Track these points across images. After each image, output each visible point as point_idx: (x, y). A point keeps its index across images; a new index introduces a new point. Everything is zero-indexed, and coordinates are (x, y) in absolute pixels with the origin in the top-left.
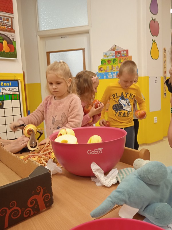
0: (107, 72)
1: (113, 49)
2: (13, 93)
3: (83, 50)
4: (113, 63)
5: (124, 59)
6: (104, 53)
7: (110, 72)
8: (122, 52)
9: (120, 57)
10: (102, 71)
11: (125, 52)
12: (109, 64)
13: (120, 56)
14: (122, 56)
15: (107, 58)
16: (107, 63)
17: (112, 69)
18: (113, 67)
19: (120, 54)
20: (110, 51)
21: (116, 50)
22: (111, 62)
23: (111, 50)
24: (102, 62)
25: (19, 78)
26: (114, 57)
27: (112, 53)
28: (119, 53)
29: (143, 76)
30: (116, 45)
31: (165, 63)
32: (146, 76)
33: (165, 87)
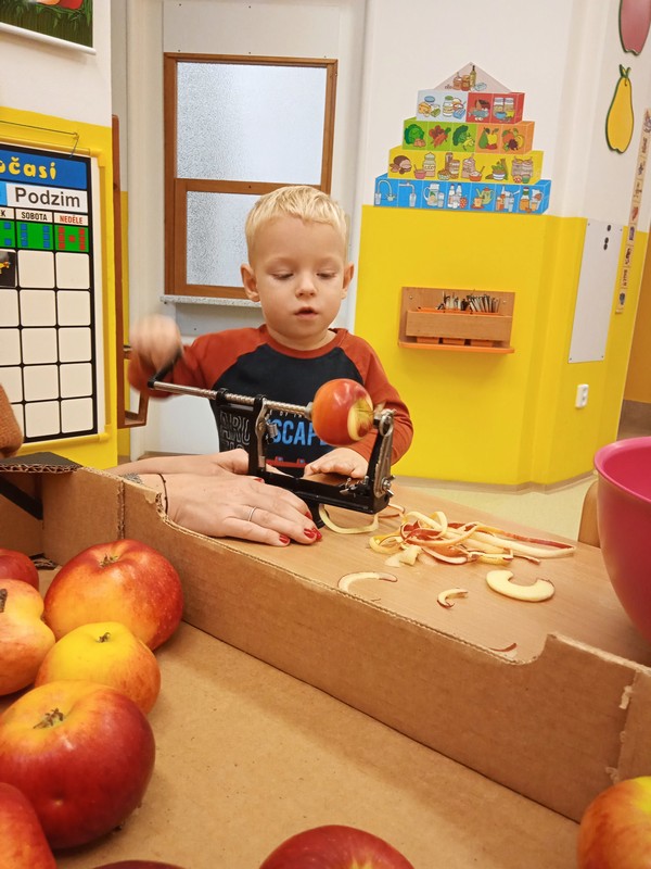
0: (426, 179)
1: (463, 81)
2: (61, 218)
3: (331, 66)
4: (456, 143)
5: (501, 132)
6: (420, 92)
7: (436, 179)
8: (498, 103)
9: (486, 120)
10: (402, 171)
11: (510, 103)
12: (438, 147)
13: (486, 115)
14: (495, 120)
15: (431, 119)
16: (428, 138)
17: (446, 171)
18: (450, 159)
19: (489, 108)
20: (448, 87)
21: (472, 90)
22: (446, 136)
23: (452, 84)
24: (407, 132)
25: (93, 149)
26: (460, 117)
27: (455, 100)
28: (484, 101)
29: (564, 213)
30: (475, 64)
31: (640, 173)
32: (576, 219)
33: (626, 271)
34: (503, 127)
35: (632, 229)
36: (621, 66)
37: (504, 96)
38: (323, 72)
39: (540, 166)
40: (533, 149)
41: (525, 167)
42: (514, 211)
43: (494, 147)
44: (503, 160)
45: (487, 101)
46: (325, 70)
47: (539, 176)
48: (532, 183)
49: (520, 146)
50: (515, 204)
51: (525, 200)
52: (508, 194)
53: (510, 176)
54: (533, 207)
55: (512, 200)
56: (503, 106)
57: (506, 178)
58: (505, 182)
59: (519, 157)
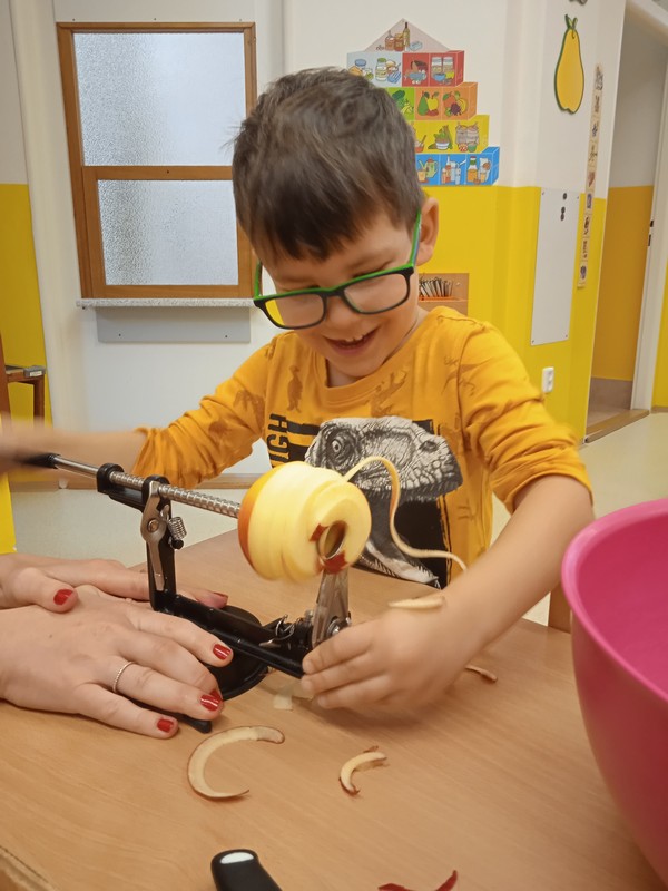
1: (396, 41)
3: (248, 30)
5: (442, 95)
6: (349, 56)
8: (436, 63)
9: (424, 83)
11: (449, 62)
13: (424, 77)
14: (433, 83)
19: (427, 70)
20: (380, 48)
21: (406, 50)
23: (383, 45)
26: (395, 81)
27: (388, 63)
28: (421, 62)
29: (516, 183)
30: (408, 20)
31: (594, 135)
32: (529, 188)
33: (585, 242)
34: (443, 90)
35: (590, 196)
36: (567, 17)
37: (442, 56)
38: (240, 37)
39: (486, 132)
40: (478, 113)
41: (471, 134)
42: (461, 183)
43: (435, 113)
44: (446, 128)
45: (423, 61)
46: (242, 35)
47: (486, 143)
48: (479, 151)
49: (463, 110)
50: (462, 175)
51: (472, 171)
52: (453, 165)
53: (454, 145)
54: (483, 178)
55: (458, 171)
56: (442, 66)
57: (450, 147)
58: (449, 152)
59: (463, 122)
